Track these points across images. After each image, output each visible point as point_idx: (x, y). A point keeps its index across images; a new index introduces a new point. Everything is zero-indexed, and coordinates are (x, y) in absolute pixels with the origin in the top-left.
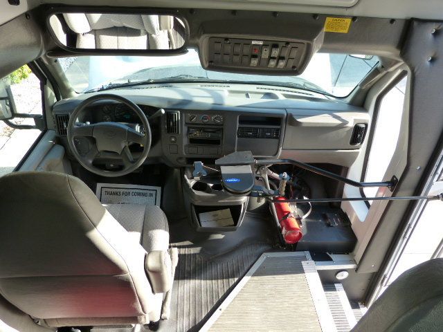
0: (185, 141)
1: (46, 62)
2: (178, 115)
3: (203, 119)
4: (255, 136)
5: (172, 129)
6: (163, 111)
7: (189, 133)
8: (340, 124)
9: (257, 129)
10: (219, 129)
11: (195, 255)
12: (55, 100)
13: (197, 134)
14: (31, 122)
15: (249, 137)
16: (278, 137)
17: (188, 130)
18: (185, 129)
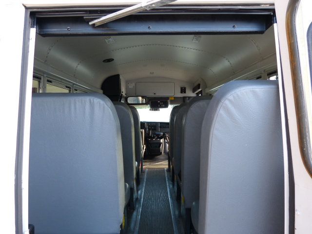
2: (146, 124)
4: (163, 128)
7: (148, 128)
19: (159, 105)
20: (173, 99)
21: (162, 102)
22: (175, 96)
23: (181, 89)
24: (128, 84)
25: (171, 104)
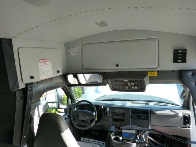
0: (111, 119)
1: (68, 90)
2: (108, 109)
3: (117, 111)
5: (106, 114)
6: (102, 107)
7: (112, 116)
8: (175, 114)
9: (138, 115)
10: (123, 115)
12: (71, 103)
13: (115, 117)
14: (63, 111)
15: (135, 119)
16: (148, 120)
17: (112, 115)
18: (111, 115)
19: (127, 87)
20: (155, 74)
21: (132, 82)
22: (159, 69)
23: (174, 54)
24: (69, 48)
25: (150, 83)
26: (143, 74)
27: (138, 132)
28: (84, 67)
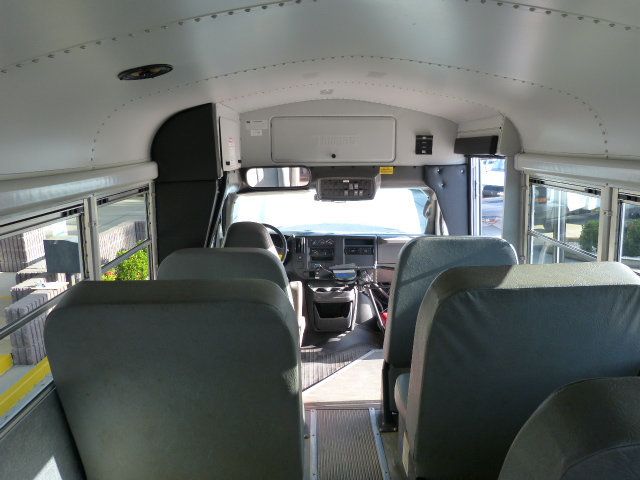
0: (309, 259)
2: (304, 241)
4: (356, 253)
5: (299, 250)
6: (294, 237)
7: (310, 253)
9: (357, 248)
10: (332, 248)
11: (317, 353)
13: (316, 253)
15: (353, 254)
16: (373, 254)
17: (311, 251)
18: (308, 251)
19: (346, 192)
20: (390, 171)
21: (356, 182)
22: (396, 163)
23: (417, 141)
24: (248, 122)
25: (383, 186)
26: (373, 170)
27: (359, 273)
28: (275, 156)
